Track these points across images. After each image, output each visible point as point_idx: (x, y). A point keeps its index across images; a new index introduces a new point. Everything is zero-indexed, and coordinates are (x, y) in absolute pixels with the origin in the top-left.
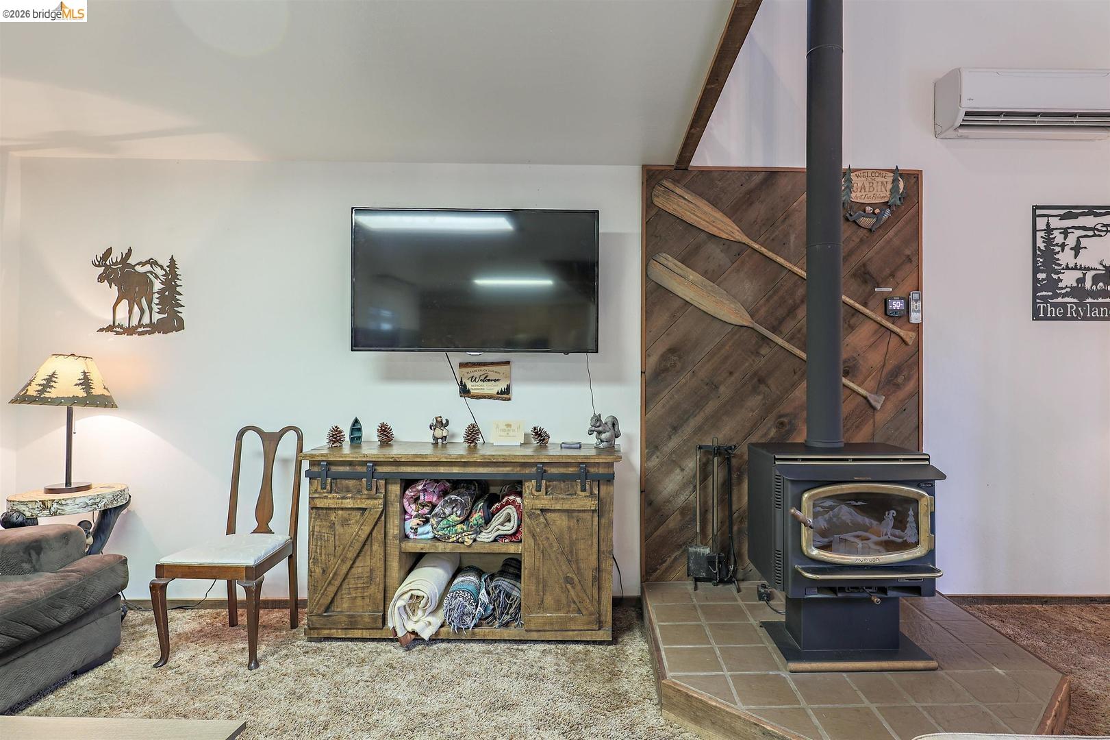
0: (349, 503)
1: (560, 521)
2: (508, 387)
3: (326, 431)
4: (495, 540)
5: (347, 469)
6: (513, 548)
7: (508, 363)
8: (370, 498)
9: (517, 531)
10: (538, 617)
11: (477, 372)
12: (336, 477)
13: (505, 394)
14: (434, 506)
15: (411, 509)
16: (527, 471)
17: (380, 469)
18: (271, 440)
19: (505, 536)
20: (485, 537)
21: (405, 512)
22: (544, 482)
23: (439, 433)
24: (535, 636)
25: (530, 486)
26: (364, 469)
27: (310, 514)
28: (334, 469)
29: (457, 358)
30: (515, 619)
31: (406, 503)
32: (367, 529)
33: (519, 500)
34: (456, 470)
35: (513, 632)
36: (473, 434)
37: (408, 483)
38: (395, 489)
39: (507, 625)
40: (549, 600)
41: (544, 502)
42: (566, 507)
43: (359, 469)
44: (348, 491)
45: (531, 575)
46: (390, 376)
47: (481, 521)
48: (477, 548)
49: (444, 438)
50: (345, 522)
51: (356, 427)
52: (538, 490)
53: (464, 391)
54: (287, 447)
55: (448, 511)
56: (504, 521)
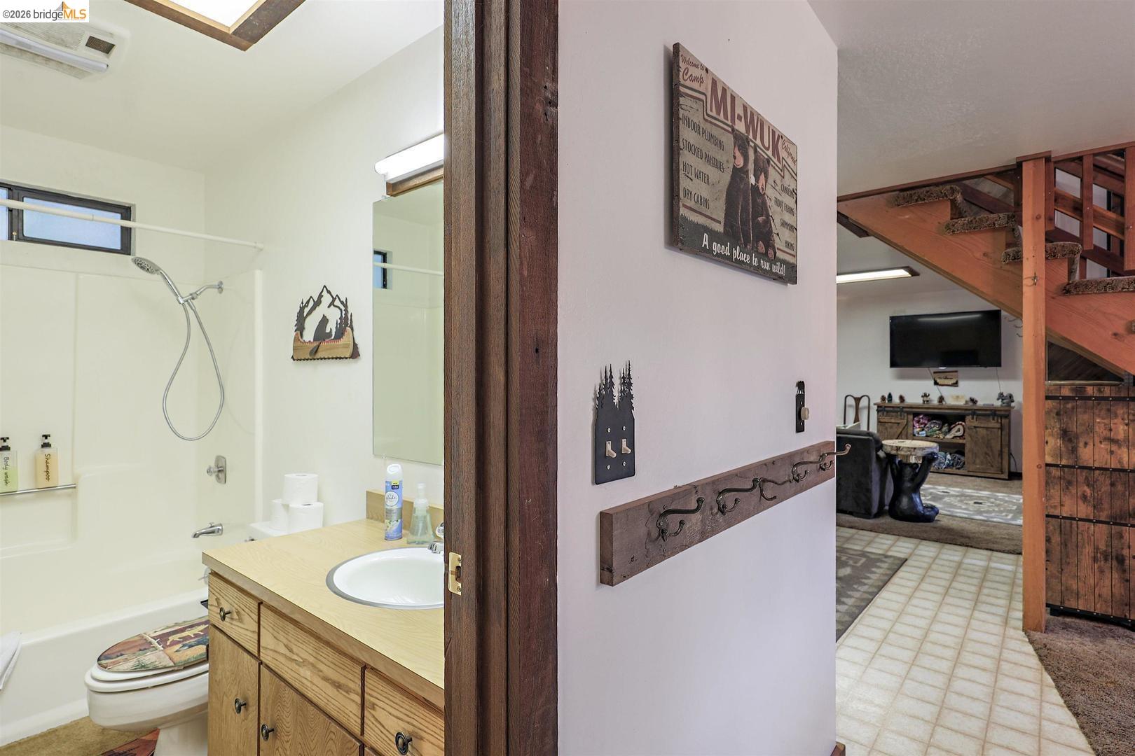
0: (893, 421)
1: (983, 432)
2: (957, 381)
3: (880, 396)
4: (953, 438)
5: (891, 409)
6: (961, 441)
7: (956, 372)
8: (901, 419)
9: (963, 435)
10: (972, 468)
11: (942, 375)
12: (888, 412)
13: (956, 384)
14: (926, 425)
15: (917, 425)
16: (967, 412)
17: (905, 410)
18: (858, 400)
19: (958, 437)
20: (949, 436)
21: (914, 426)
22: (975, 417)
23: (925, 399)
24: (971, 474)
25: (968, 418)
26: (899, 409)
27: (878, 424)
28: (886, 409)
29: (933, 370)
30: (962, 467)
31: (915, 423)
32: (900, 430)
33: (963, 423)
34: (936, 411)
35: (961, 471)
36: (941, 399)
37: (916, 415)
38: (911, 417)
39: (959, 469)
40: (978, 461)
41: (976, 424)
42: (986, 426)
43: (896, 409)
44: (892, 416)
45: (969, 451)
46: (902, 377)
47: (947, 430)
48: (944, 440)
49: (927, 401)
50: (891, 427)
51: (890, 396)
52: (973, 418)
53: (936, 383)
54: (864, 403)
55: (932, 426)
56: (957, 431)
